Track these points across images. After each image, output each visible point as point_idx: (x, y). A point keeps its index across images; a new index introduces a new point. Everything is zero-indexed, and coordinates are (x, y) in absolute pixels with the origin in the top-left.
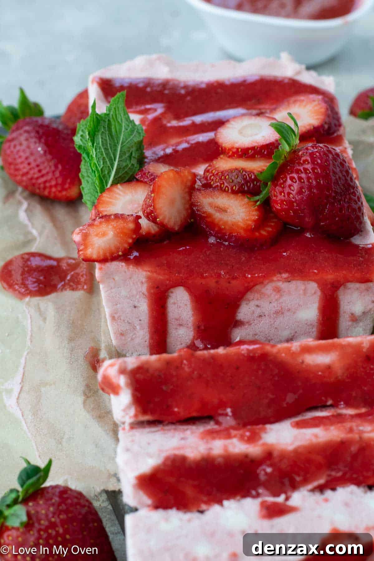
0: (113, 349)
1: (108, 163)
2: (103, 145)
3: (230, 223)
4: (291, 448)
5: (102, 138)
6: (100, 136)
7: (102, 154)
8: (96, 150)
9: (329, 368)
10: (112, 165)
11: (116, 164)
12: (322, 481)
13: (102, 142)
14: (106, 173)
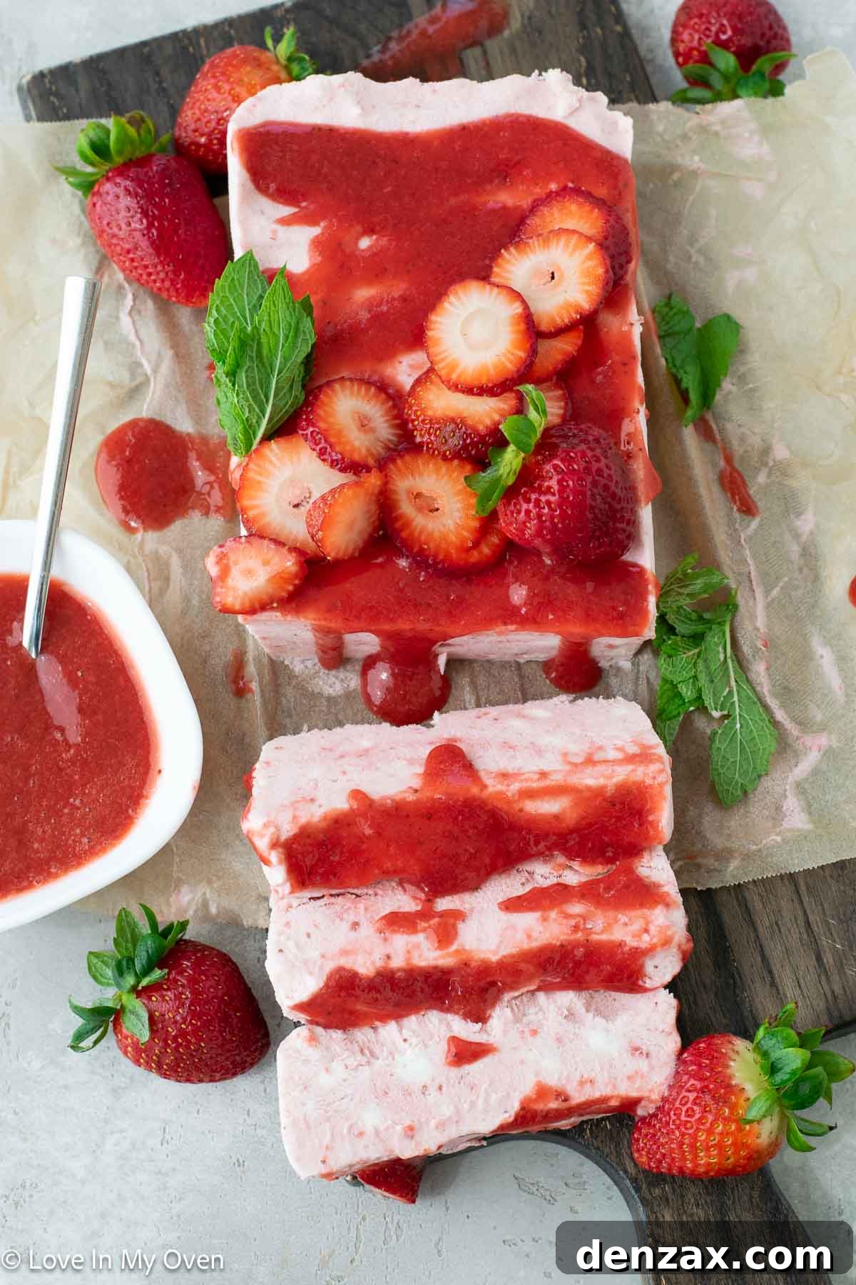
0: (266, 660)
1: (257, 410)
2: (248, 386)
3: (436, 534)
4: (494, 958)
5: (247, 377)
6: (244, 375)
7: (247, 400)
8: (238, 395)
9: (556, 817)
10: (263, 412)
11: (269, 410)
12: (533, 987)
13: (247, 382)
14: (254, 421)
